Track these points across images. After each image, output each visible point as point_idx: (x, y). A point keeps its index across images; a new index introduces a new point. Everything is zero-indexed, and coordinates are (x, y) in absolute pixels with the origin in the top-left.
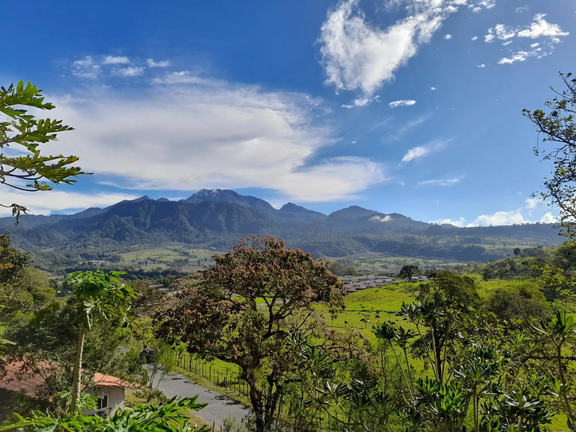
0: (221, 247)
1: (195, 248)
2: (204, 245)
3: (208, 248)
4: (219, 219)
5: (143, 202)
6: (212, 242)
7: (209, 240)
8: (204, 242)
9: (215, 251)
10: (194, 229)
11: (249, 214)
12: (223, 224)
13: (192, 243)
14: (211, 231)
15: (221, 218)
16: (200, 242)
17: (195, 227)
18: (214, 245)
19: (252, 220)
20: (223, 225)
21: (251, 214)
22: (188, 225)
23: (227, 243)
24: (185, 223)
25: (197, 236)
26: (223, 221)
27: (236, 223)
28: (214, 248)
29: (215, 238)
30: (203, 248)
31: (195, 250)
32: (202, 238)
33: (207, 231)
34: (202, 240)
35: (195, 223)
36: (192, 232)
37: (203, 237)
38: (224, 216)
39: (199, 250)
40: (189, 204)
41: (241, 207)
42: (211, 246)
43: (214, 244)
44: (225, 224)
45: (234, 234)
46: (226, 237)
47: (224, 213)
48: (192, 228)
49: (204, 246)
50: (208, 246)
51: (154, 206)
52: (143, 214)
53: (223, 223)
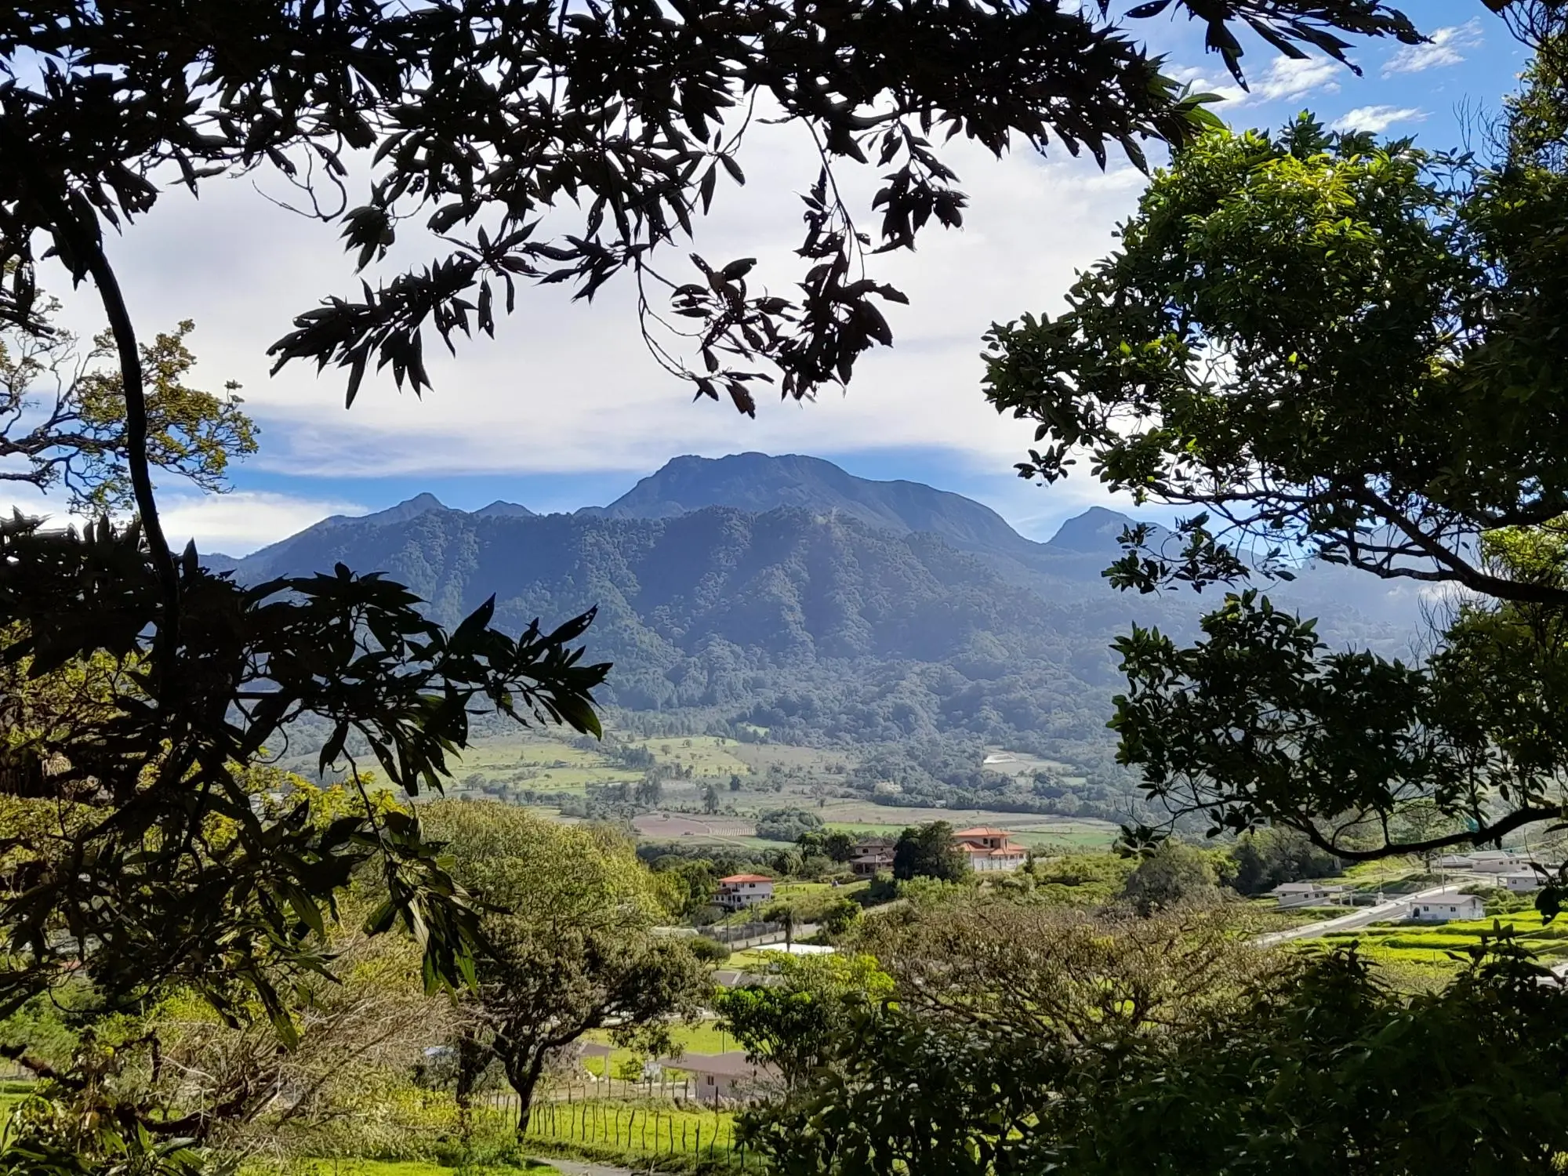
0: (792, 727)
1: (670, 730)
2: (711, 715)
3: (731, 729)
4: (774, 590)
5: (422, 520)
6: (749, 702)
7: (732, 694)
8: (708, 700)
9: (763, 741)
10: (657, 640)
11: (912, 567)
12: (794, 617)
13: (654, 708)
14: (737, 649)
15: (781, 588)
16: (691, 703)
17: (664, 634)
18: (760, 716)
19: (928, 595)
20: (790, 618)
21: (920, 567)
22: (632, 621)
23: (817, 703)
24: (617, 616)
25: (676, 676)
26: (793, 601)
27: (852, 611)
28: (762, 731)
29: (756, 685)
30: (710, 731)
31: (674, 742)
32: (695, 680)
33: (719, 648)
34: (698, 693)
35: (661, 611)
36: (649, 658)
37: (704, 678)
38: (794, 577)
39: (693, 740)
40: (631, 526)
41: (872, 534)
42: (742, 718)
43: (758, 707)
44: (799, 616)
45: (846, 661)
46: (810, 679)
47: (794, 564)
48: (648, 639)
49: (712, 721)
50: (732, 723)
51: (472, 537)
52: (424, 575)
53: (791, 609)
